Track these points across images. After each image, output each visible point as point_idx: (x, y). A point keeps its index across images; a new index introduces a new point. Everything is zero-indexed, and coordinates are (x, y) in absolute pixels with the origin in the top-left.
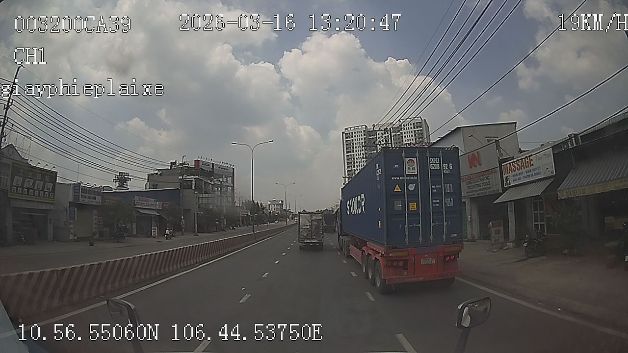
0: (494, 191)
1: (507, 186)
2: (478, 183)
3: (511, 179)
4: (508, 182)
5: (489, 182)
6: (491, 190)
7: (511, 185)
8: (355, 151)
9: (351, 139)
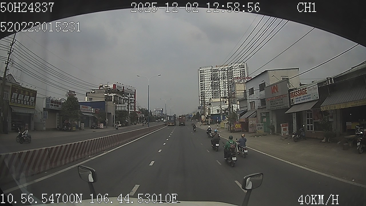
0: (285, 107)
1: (293, 104)
2: (277, 102)
3: (294, 100)
4: (293, 102)
5: (283, 101)
6: (283, 106)
7: (295, 103)
8: (205, 81)
9: (203, 74)
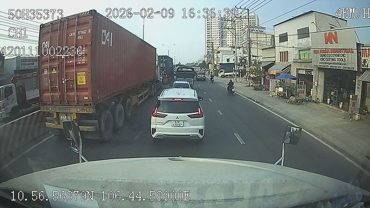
8: (212, 29)
9: (210, 21)
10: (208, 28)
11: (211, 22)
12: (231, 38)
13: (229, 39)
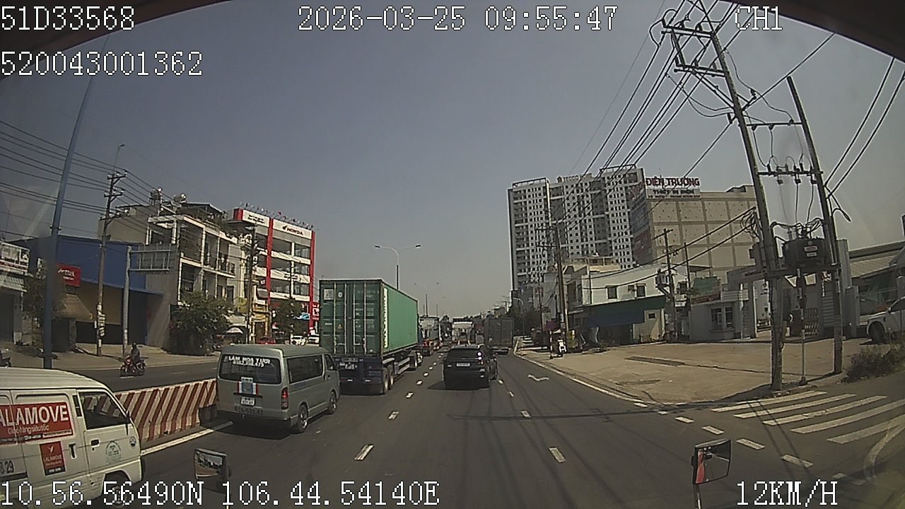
8: (529, 220)
9: (523, 200)
10: (517, 219)
11: (525, 202)
12: (580, 241)
13: (575, 244)
